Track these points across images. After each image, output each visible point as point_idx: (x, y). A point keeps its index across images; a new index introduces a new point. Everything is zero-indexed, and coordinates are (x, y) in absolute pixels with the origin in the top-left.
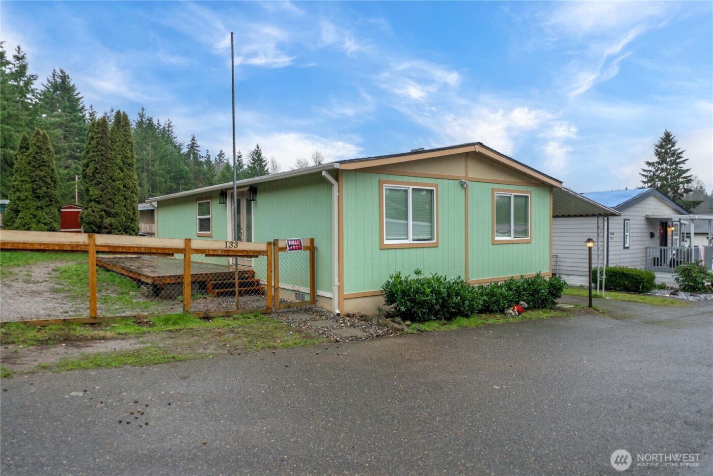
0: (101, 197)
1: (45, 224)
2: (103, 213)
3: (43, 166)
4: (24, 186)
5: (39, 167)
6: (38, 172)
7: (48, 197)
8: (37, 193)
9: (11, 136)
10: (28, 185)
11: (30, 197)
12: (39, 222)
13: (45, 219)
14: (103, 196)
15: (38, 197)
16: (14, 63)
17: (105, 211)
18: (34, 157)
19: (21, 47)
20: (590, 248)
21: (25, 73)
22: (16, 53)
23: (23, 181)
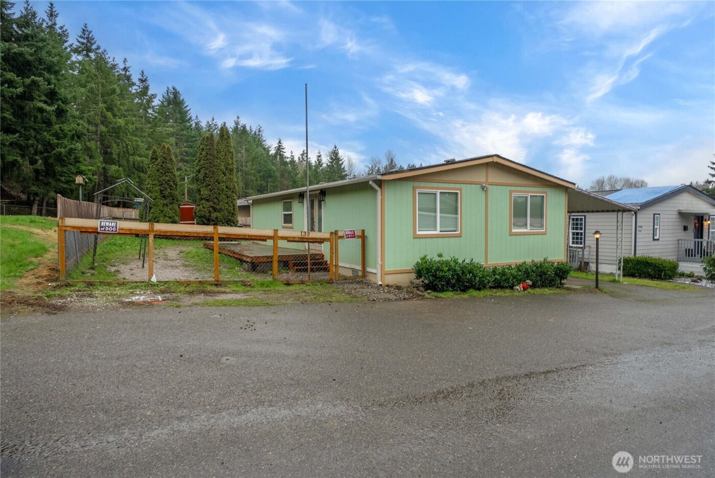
0: (210, 196)
1: (169, 218)
2: (211, 209)
3: (168, 172)
4: (154, 188)
5: (165, 173)
6: (164, 178)
7: (171, 196)
8: (164, 194)
9: (138, 146)
10: (157, 187)
11: (159, 197)
12: (165, 216)
13: (169, 213)
14: (211, 195)
15: (164, 197)
16: (139, 85)
17: (213, 207)
18: (162, 166)
19: (144, 72)
20: (597, 239)
21: (147, 93)
22: (140, 77)
23: (153, 184)
